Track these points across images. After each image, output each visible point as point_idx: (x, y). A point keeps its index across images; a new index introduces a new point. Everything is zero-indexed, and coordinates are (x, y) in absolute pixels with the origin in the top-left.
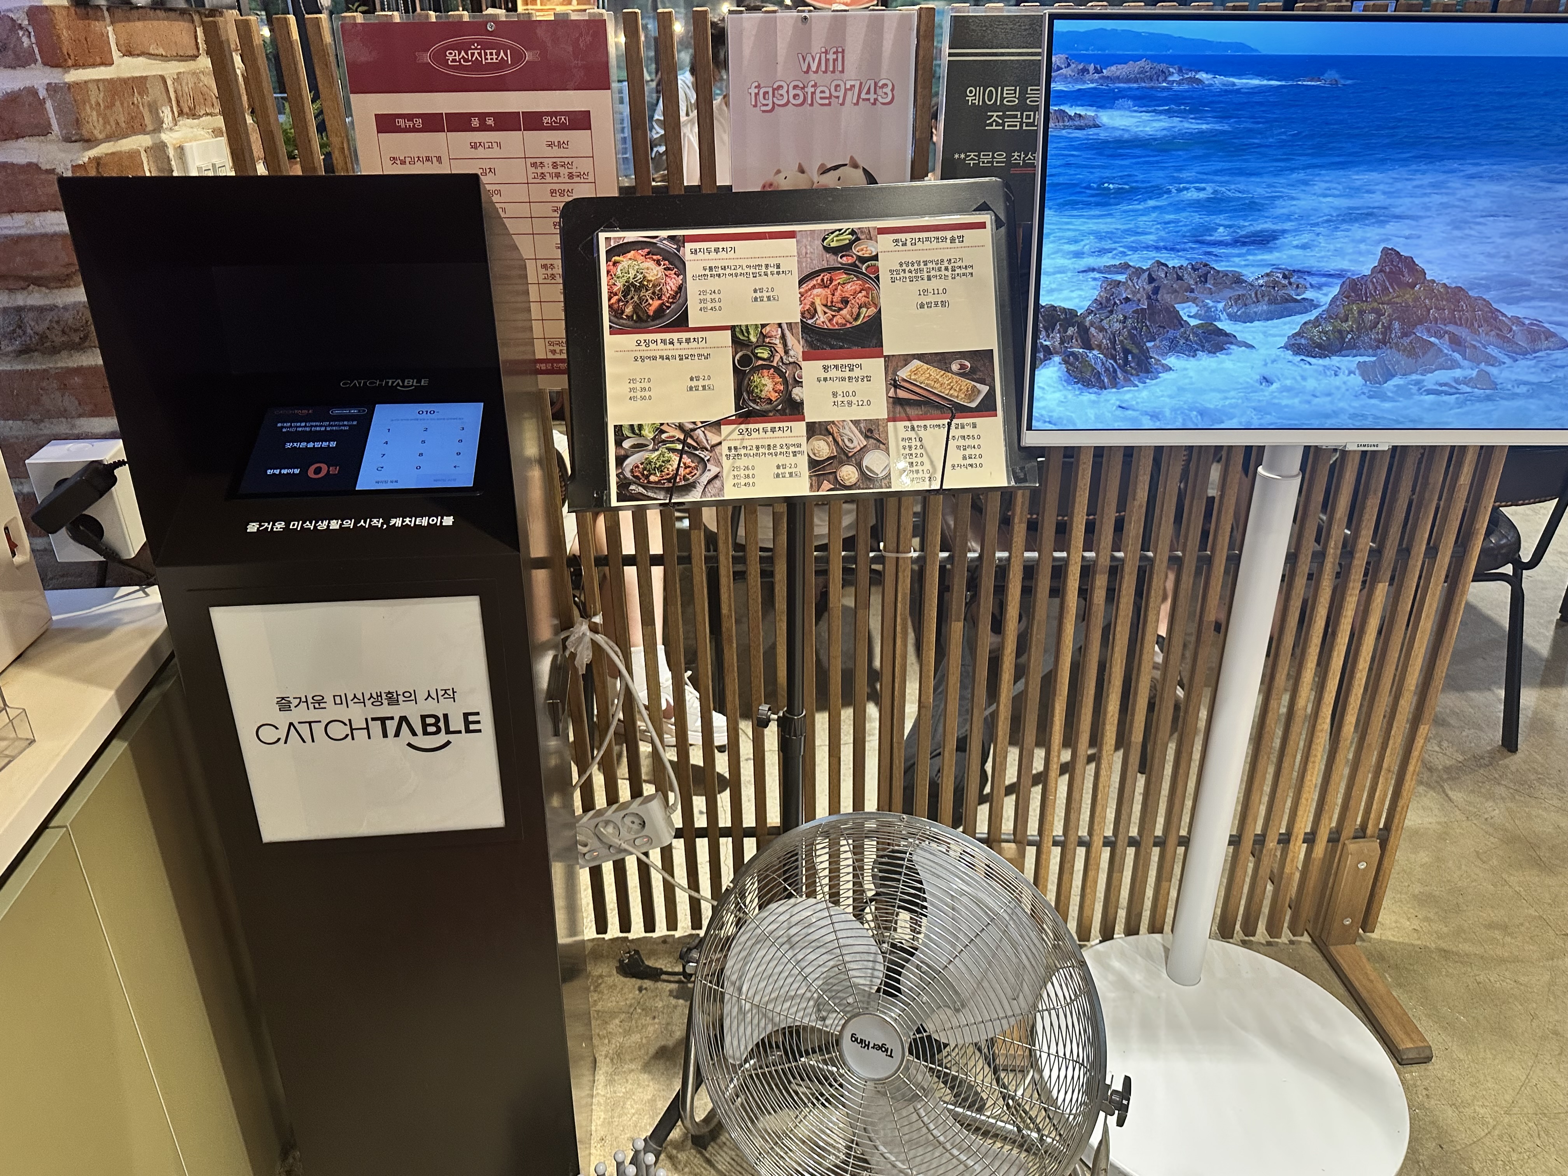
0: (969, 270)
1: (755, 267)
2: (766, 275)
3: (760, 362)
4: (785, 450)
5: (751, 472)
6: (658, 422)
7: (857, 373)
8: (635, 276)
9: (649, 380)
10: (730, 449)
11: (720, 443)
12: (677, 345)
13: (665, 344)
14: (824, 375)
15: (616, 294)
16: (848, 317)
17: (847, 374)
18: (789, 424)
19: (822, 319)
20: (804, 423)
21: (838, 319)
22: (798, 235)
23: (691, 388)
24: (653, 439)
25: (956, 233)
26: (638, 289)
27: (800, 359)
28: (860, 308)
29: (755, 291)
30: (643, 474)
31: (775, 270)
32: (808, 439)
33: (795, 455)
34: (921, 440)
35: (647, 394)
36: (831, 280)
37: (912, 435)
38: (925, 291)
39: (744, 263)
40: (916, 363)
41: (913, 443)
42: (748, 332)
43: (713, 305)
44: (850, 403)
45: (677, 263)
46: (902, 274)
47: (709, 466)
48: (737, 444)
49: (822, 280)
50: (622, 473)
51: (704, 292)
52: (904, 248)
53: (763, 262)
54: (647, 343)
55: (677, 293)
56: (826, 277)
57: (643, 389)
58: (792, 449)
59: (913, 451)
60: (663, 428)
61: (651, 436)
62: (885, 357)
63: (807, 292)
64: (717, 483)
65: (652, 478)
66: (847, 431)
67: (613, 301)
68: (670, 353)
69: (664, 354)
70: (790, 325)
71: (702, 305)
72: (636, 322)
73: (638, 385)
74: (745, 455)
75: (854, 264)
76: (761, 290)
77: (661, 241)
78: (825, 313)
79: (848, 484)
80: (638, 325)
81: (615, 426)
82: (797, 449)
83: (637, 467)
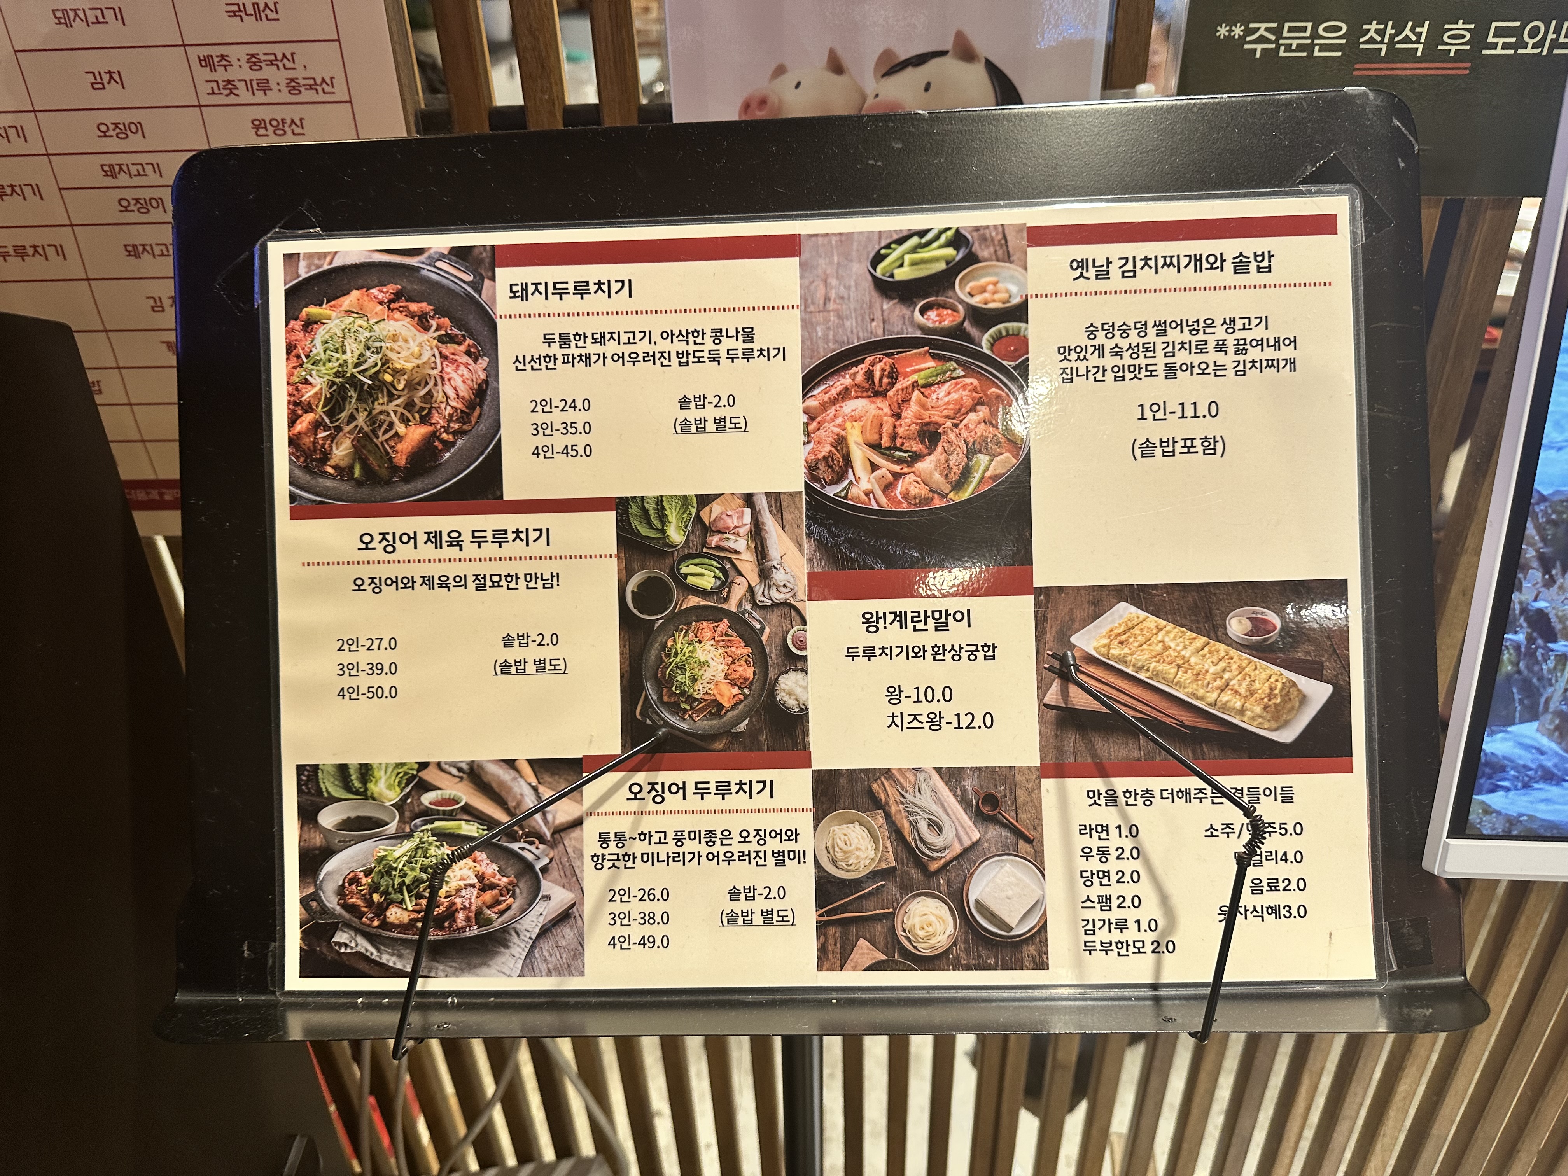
0: (1287, 352)
1: (684, 336)
2: (714, 358)
3: (694, 601)
4: (753, 847)
5: (658, 908)
6: (413, 758)
7: (957, 635)
8: (361, 359)
9: (393, 643)
10: (604, 838)
11: (578, 823)
12: (470, 549)
13: (438, 545)
14: (864, 640)
15: (308, 408)
16: (938, 477)
17: (930, 638)
18: (766, 774)
19: (865, 485)
20: (808, 772)
21: (909, 485)
22: (806, 248)
23: (505, 668)
24: (400, 806)
25: (1250, 246)
26: (367, 395)
27: (802, 594)
28: (971, 453)
29: (684, 404)
30: (370, 903)
31: (740, 346)
32: (818, 820)
33: (780, 863)
34: (1134, 832)
35: (385, 681)
36: (893, 376)
37: (1108, 816)
38: (1159, 410)
39: (657, 324)
40: (1125, 611)
41: (1114, 842)
42: (663, 518)
43: (569, 440)
44: (936, 721)
45: (473, 321)
46: (1094, 360)
47: (547, 886)
48: (623, 825)
49: (869, 375)
50: (314, 896)
51: (544, 405)
52: (1102, 285)
53: (708, 322)
54: (389, 542)
55: (471, 405)
56: (880, 366)
57: (376, 669)
58: (774, 845)
59: (1113, 865)
60: (425, 775)
61: (392, 796)
62: (1038, 592)
63: (824, 407)
64: (567, 933)
65: (395, 914)
66: (925, 800)
67: (302, 425)
68: (451, 570)
69: (436, 571)
70: (775, 498)
71: (541, 441)
72: (359, 483)
73: (363, 658)
74: (648, 858)
75: (958, 331)
76: (700, 401)
77: (432, 260)
78: (874, 467)
79: (925, 950)
80: (365, 492)
81: (300, 769)
82: (787, 846)
83: (355, 881)
